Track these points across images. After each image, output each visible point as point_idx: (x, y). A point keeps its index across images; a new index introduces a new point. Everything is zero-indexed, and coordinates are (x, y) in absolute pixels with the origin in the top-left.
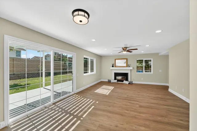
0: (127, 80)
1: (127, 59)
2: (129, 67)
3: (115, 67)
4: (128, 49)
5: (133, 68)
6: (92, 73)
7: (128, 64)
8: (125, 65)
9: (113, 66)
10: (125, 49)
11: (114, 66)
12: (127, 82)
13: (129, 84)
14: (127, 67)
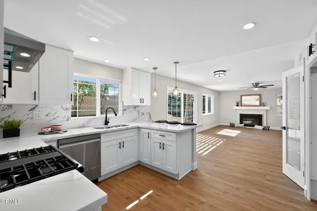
0: (260, 124)
1: (260, 95)
2: (264, 106)
3: (241, 106)
4: (260, 85)
5: (271, 108)
6: (210, 113)
7: (262, 102)
8: (258, 103)
9: (237, 105)
10: (256, 85)
11: (240, 104)
12: (260, 128)
13: (263, 129)
14: (260, 105)
